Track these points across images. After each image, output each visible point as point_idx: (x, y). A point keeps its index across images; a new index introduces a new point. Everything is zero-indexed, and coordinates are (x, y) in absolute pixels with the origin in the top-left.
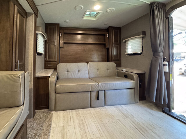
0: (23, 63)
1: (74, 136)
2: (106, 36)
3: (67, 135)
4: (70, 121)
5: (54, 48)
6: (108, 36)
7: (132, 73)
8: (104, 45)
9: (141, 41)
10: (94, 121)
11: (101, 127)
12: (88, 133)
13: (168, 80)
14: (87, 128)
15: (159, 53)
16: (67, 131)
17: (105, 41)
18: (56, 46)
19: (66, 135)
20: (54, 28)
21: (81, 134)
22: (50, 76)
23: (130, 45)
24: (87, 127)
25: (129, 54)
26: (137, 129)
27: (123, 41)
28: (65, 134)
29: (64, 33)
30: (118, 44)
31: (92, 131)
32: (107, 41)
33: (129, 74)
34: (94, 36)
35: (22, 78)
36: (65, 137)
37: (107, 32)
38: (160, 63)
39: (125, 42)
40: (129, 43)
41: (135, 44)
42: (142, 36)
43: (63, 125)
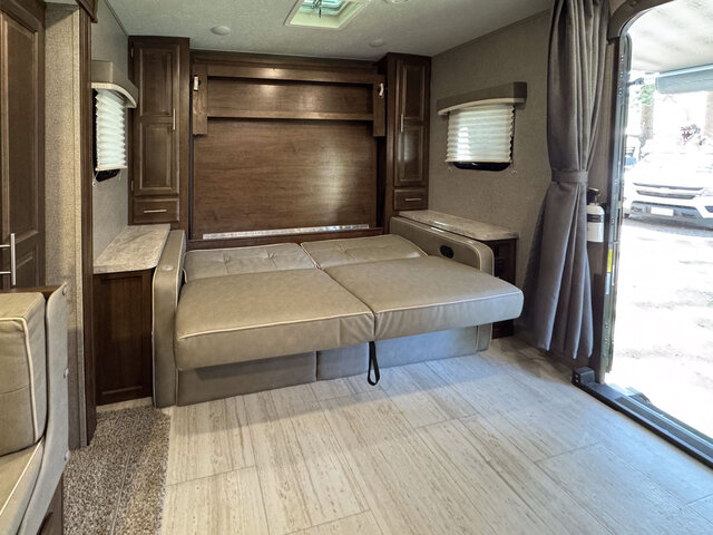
0: (35, 232)
1: (261, 518)
2: (375, 91)
3: (232, 513)
4: (240, 446)
5: (169, 140)
6: (385, 92)
7: (471, 242)
8: (369, 125)
9: (508, 120)
10: (332, 439)
11: (359, 465)
12: (314, 497)
13: (599, 271)
14: (307, 478)
15: (576, 171)
16: (230, 494)
17: (370, 111)
18: (178, 134)
19: (228, 518)
20: (169, 58)
21: (285, 507)
22: (153, 269)
23: (466, 129)
24: (306, 473)
25: (458, 165)
26: (488, 463)
27: (441, 112)
28: (224, 512)
29: (210, 78)
30: (418, 123)
31: (328, 489)
32: (378, 109)
33: (459, 245)
34: (329, 89)
35: (31, 332)
36: (225, 527)
37: (379, 73)
38: (578, 210)
39: (447, 116)
40: (461, 120)
41: (485, 126)
42: (512, 100)
43: (211, 468)
